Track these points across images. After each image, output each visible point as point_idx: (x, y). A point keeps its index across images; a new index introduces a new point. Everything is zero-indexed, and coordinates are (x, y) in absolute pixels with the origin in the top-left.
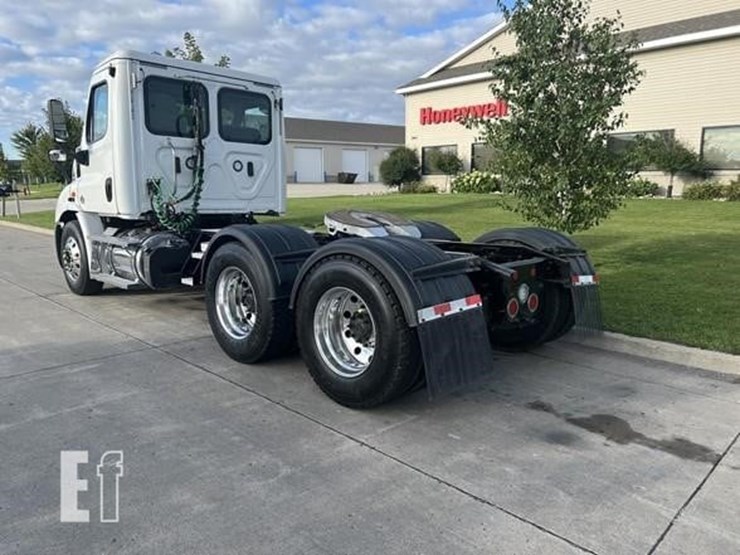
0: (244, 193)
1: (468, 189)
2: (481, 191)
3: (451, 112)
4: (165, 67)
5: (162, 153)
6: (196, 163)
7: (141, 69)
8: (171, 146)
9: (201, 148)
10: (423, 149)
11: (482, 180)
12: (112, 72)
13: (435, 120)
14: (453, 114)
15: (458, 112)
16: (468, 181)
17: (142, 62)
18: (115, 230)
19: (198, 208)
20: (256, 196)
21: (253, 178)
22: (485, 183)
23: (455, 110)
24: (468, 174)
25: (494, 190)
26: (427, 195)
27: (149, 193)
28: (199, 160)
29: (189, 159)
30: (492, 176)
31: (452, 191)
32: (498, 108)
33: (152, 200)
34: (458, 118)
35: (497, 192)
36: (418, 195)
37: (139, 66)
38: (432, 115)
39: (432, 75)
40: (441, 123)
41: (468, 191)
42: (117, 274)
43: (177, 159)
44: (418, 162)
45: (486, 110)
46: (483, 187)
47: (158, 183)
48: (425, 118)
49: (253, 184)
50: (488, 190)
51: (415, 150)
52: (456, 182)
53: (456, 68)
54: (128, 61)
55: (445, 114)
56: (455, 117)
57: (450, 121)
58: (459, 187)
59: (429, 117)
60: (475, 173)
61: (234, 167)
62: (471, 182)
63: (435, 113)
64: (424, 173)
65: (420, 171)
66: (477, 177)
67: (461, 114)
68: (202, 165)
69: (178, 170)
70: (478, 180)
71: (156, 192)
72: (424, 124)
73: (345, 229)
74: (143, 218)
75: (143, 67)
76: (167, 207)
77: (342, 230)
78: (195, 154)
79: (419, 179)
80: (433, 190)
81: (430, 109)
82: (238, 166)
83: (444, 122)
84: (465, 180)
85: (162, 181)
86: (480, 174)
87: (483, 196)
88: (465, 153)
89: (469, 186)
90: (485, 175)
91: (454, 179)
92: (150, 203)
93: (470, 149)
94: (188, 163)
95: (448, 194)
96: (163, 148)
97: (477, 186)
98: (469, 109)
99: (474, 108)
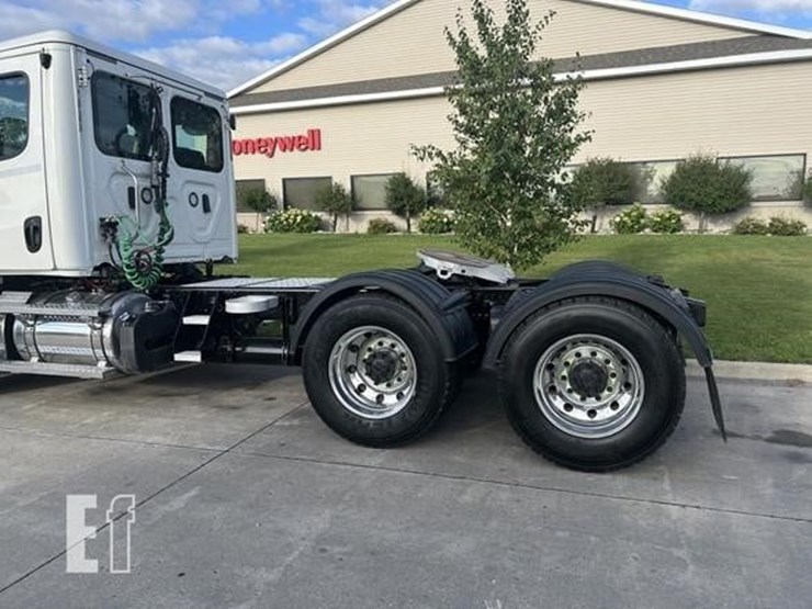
0: (200, 235)
1: (288, 228)
2: (302, 230)
3: (253, 143)
4: (114, 60)
5: (115, 181)
7: (88, 61)
8: (126, 171)
9: (164, 174)
11: (303, 218)
12: (46, 61)
14: (257, 146)
16: (287, 219)
17: (89, 51)
18: (28, 295)
19: (163, 255)
20: (212, 239)
21: (209, 214)
22: (306, 222)
23: (260, 141)
24: (285, 212)
25: (317, 229)
27: (105, 238)
28: (161, 190)
29: (145, 189)
30: (314, 214)
31: (266, 231)
32: (310, 142)
33: (110, 249)
34: (263, 149)
35: (320, 232)
37: (85, 57)
40: (242, 155)
41: (287, 231)
42: (42, 360)
43: (131, 190)
45: (297, 143)
46: (305, 226)
49: (208, 224)
50: (310, 229)
52: (270, 221)
53: (256, 94)
54: (72, 47)
55: (247, 143)
56: (260, 148)
57: (253, 152)
58: (277, 226)
60: (292, 211)
61: (190, 201)
62: (291, 221)
63: (235, 143)
66: (297, 215)
67: (267, 145)
68: (164, 196)
69: (133, 205)
70: (299, 219)
73: (463, 271)
74: (97, 273)
75: (92, 59)
76: (139, 255)
77: (459, 272)
78: (155, 183)
80: (244, 230)
82: (194, 200)
84: (283, 219)
86: (299, 212)
87: (306, 237)
88: (275, 188)
89: (289, 224)
90: (305, 213)
91: (268, 218)
92: (108, 253)
93: (281, 184)
94: (145, 196)
95: (261, 234)
96: (117, 173)
97: (298, 225)
98: (276, 140)
99: (282, 139)
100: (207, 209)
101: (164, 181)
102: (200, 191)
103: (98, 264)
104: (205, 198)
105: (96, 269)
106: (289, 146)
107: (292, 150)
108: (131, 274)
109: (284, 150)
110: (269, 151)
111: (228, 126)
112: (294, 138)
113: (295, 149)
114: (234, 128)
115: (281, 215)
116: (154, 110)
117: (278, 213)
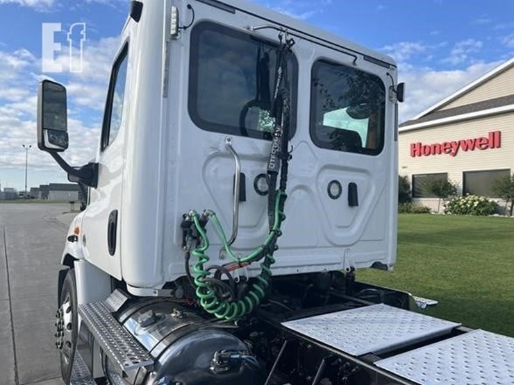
0: (341, 236)
1: (465, 211)
2: (478, 213)
3: (440, 146)
5: (213, 165)
6: (272, 183)
7: (189, 8)
8: (231, 152)
9: (284, 156)
10: (413, 176)
11: (480, 203)
12: (136, 10)
13: (425, 153)
14: (442, 148)
15: (448, 146)
16: (465, 204)
19: (272, 266)
20: (358, 241)
21: (355, 208)
22: (483, 206)
23: (445, 144)
24: (464, 198)
25: (493, 213)
26: (422, 215)
27: (184, 244)
28: (279, 178)
30: (490, 200)
31: (446, 212)
32: (491, 142)
33: (188, 256)
34: (448, 150)
35: (496, 215)
36: (410, 215)
38: (423, 149)
39: (422, 117)
40: (431, 155)
41: (464, 213)
43: (242, 177)
44: (409, 187)
45: (478, 143)
46: (481, 210)
47: (203, 222)
48: (415, 151)
49: (353, 222)
50: (487, 212)
51: (406, 177)
52: (450, 205)
53: (444, 111)
55: (435, 147)
56: (445, 149)
57: (440, 153)
58: (455, 209)
59: (418, 150)
60: (470, 198)
61: (329, 192)
62: (468, 205)
63: (425, 147)
64: (414, 196)
65: (411, 195)
66: (474, 201)
67: (451, 147)
68: (283, 187)
69: (242, 197)
70: (476, 204)
71: (197, 240)
72: (414, 156)
76: (218, 274)
78: (273, 168)
79: (410, 200)
80: (426, 211)
81: (421, 144)
82: (335, 191)
83: (434, 154)
84: (461, 203)
85: (211, 219)
86: (476, 198)
87: (482, 219)
88: (456, 180)
89: (466, 208)
90: (482, 199)
91: (448, 202)
92: (184, 263)
93: (461, 177)
94: (259, 184)
95: (442, 215)
96: (218, 155)
97: (475, 209)
98: (459, 142)
99: (465, 142)
100: (353, 201)
101: (285, 166)
102: (345, 179)
103: (173, 279)
104: (353, 188)
105: (168, 285)
106: (471, 146)
107: (473, 149)
108: (209, 300)
109: (466, 150)
110: (453, 151)
111: (394, 98)
112: (476, 140)
113: (476, 149)
114: (401, 100)
115: (459, 200)
116: (280, 71)
117: (457, 199)
